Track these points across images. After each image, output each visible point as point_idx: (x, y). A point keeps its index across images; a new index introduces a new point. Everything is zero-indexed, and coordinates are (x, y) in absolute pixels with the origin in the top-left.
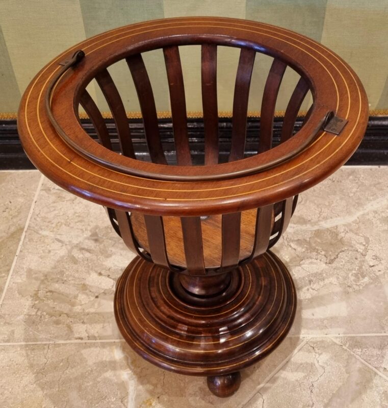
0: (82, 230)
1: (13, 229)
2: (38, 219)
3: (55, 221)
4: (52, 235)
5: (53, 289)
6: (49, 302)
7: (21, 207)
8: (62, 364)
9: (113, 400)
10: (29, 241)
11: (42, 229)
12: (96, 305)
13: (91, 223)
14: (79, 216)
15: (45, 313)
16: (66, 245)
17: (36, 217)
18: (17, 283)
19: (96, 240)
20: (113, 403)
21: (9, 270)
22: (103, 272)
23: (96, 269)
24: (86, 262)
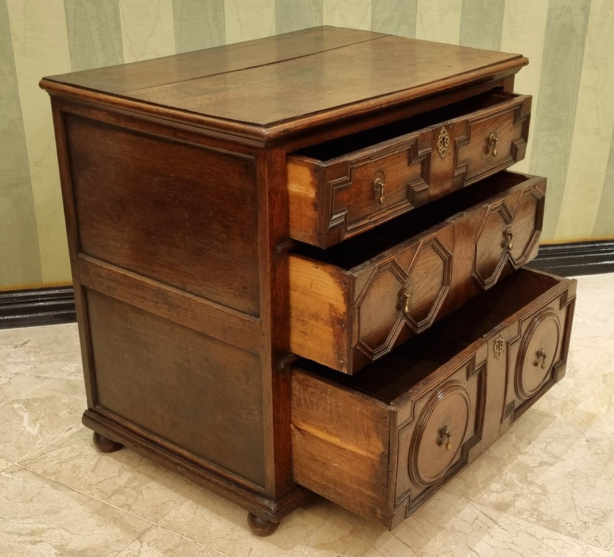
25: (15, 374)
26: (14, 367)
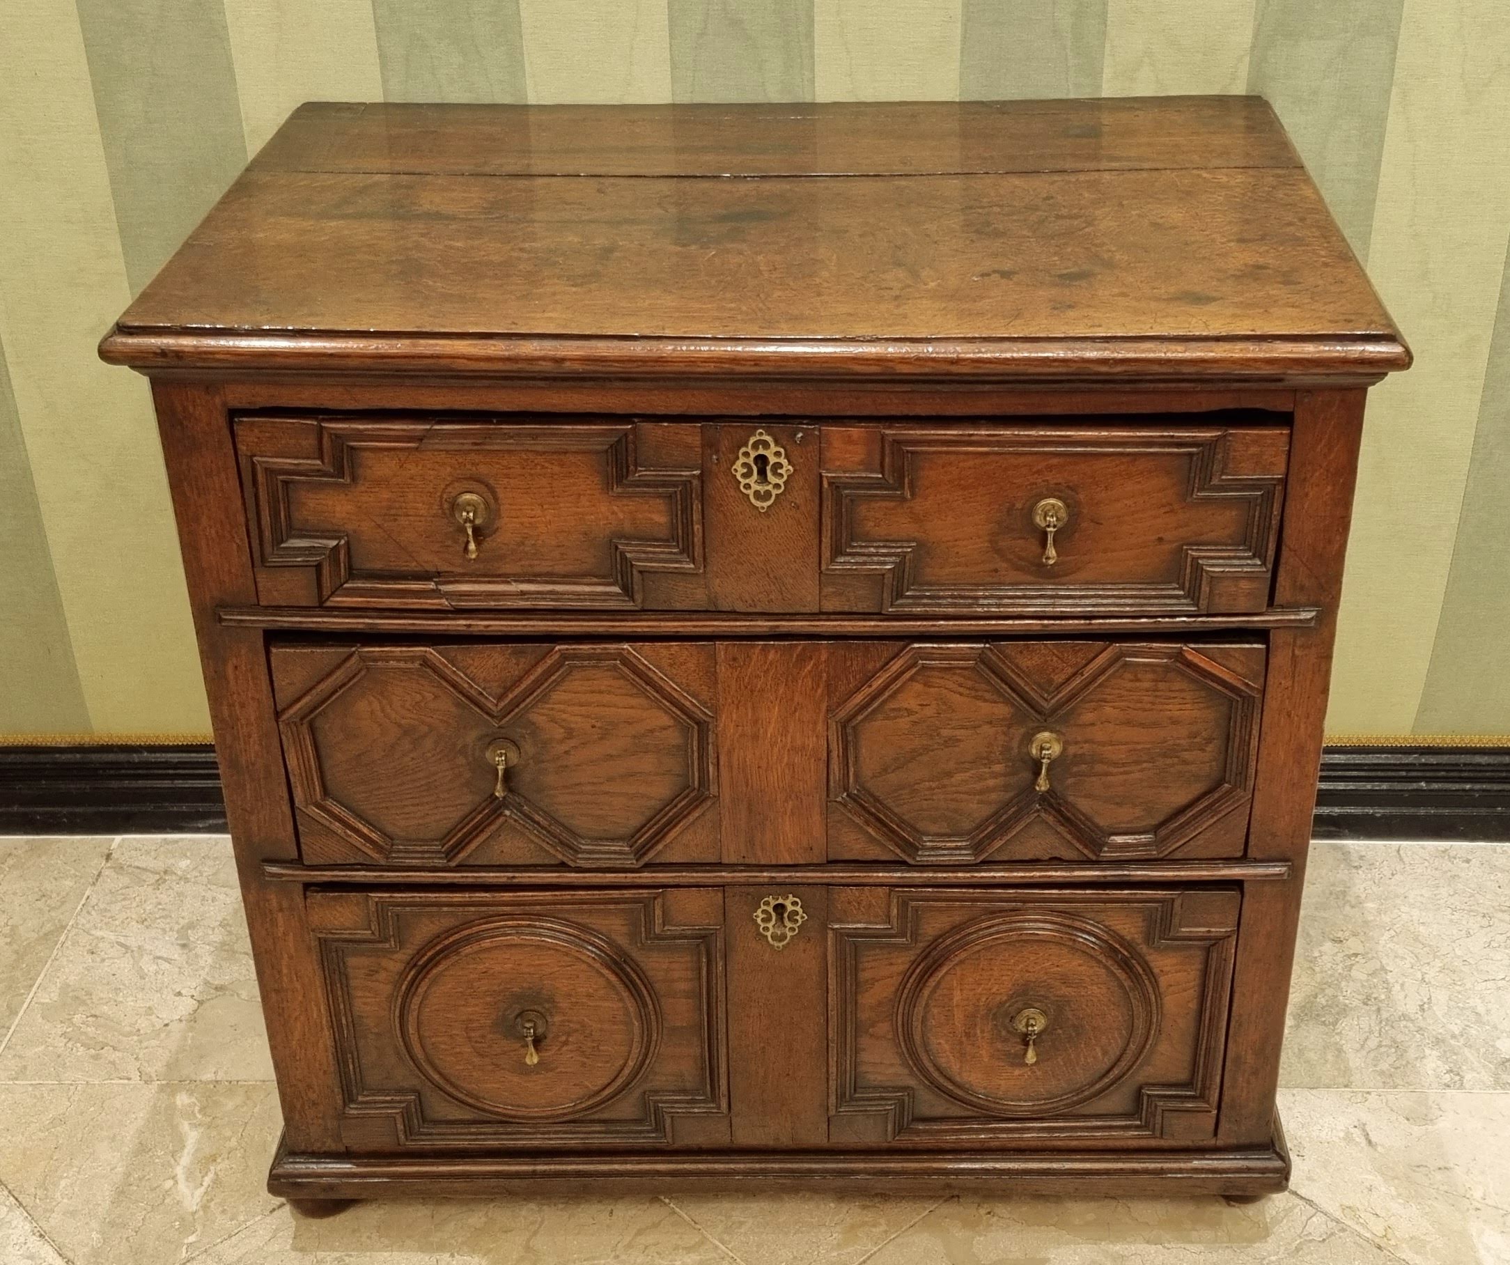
0: (164, 930)
1: (48, 927)
2: (93, 913)
3: (124, 915)
4: (112, 937)
5: (98, 1014)
6: (89, 1029)
7: (67, 894)
8: (92, 1109)
9: (160, 1153)
10: (73, 944)
11: (96, 928)
12: (163, 1035)
13: (181, 921)
14: (164, 909)
15: (79, 1045)
16: (132, 951)
17: (90, 909)
18: (43, 1004)
19: (184, 946)
20: (158, 1157)
21: (31, 986)
22: (183, 992)
23: (174, 987)
24: (160, 977)
25: (216, 989)
26: (223, 963)
